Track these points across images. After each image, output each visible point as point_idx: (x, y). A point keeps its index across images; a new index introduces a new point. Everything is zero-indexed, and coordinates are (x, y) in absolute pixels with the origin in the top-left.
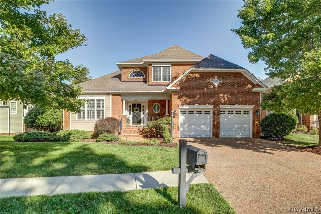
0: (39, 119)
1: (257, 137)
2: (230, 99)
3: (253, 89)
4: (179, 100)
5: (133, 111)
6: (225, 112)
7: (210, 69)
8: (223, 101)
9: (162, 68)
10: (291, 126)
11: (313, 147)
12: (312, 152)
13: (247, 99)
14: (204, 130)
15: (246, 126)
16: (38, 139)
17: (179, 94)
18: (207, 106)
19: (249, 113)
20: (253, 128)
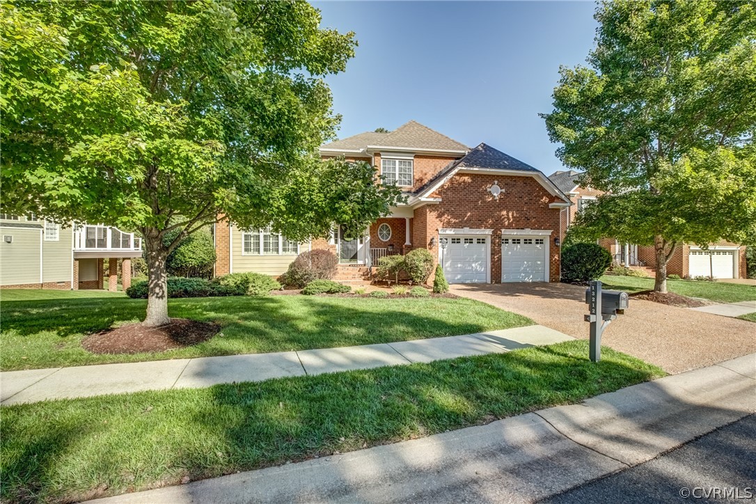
0: (182, 254)
1: (557, 281)
2: (518, 219)
3: (550, 205)
4: (438, 220)
5: (342, 238)
6: (507, 240)
7: (488, 170)
8: (506, 223)
9: (397, 161)
10: (607, 262)
11: (647, 292)
12: (647, 299)
13: (542, 220)
14: (476, 270)
15: (539, 262)
16: (186, 291)
17: (438, 210)
18: (484, 231)
19: (544, 242)
20: (550, 266)
